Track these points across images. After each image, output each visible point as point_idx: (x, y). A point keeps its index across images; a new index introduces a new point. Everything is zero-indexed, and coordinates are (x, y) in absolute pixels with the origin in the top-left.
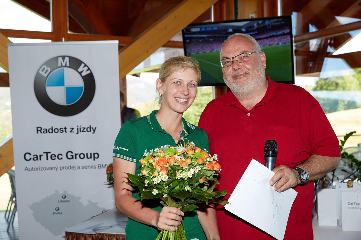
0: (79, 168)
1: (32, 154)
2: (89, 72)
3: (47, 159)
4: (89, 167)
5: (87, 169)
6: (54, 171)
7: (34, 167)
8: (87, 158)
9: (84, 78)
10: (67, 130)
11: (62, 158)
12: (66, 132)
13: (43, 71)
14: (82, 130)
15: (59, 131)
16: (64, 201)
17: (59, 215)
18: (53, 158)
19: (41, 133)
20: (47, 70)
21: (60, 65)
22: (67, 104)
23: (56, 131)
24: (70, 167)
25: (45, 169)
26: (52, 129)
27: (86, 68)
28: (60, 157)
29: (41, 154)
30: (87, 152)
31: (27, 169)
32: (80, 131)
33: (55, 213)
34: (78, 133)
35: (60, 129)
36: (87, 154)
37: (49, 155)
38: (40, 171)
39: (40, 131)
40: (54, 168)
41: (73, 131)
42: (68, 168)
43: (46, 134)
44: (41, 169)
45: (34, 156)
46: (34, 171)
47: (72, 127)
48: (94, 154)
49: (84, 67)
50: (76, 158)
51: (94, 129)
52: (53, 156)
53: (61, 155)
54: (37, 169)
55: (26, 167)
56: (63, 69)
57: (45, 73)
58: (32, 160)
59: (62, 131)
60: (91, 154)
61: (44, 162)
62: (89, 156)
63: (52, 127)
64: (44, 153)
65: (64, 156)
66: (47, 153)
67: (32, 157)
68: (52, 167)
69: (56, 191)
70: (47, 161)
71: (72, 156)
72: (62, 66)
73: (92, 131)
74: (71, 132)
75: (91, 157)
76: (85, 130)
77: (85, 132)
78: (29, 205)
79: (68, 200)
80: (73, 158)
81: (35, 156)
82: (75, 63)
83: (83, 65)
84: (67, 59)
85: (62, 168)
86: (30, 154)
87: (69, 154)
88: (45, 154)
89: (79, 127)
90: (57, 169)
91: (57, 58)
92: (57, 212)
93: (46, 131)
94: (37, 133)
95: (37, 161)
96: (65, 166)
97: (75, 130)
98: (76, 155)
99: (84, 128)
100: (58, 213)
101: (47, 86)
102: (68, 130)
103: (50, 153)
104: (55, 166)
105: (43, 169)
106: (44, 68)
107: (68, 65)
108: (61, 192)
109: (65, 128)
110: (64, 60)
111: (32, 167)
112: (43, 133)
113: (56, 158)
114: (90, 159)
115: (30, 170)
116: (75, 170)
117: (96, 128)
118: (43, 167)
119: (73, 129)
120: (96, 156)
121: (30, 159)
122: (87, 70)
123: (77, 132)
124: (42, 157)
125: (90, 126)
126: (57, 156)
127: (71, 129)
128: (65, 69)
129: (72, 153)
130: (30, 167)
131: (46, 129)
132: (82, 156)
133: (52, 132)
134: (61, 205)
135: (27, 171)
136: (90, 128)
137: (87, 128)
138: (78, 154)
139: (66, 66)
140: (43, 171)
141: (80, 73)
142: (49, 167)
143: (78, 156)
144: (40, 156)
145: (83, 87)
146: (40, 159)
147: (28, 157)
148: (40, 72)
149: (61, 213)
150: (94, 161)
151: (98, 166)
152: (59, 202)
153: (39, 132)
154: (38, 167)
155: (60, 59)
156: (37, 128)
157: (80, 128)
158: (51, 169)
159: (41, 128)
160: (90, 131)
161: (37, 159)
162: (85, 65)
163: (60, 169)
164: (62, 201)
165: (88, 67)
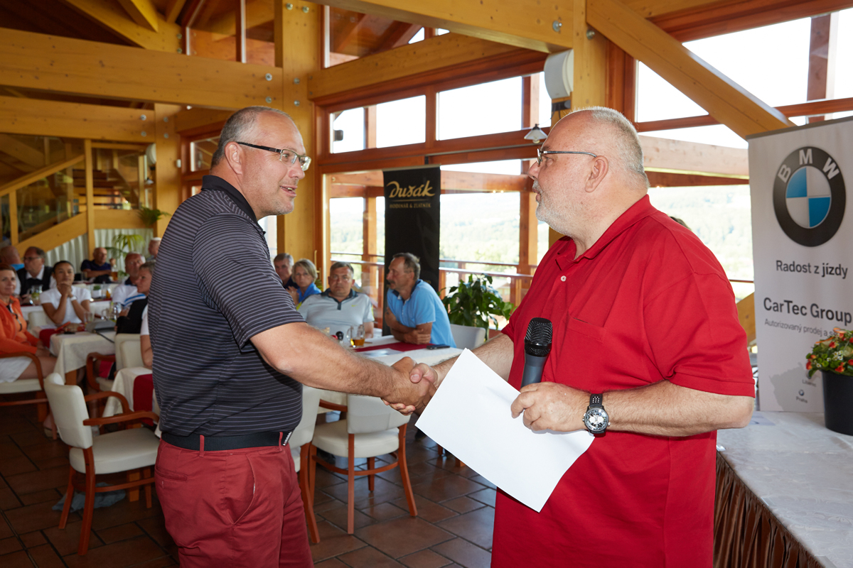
0: (826, 333)
1: (773, 301)
2: (837, 171)
3: (789, 312)
6: (796, 331)
7: (774, 321)
8: (836, 318)
9: (831, 183)
10: (811, 270)
11: (805, 314)
12: (810, 272)
13: (782, 173)
14: (829, 270)
15: (803, 269)
16: (809, 383)
17: (804, 403)
18: (796, 311)
19: (782, 269)
20: (787, 172)
21: (801, 163)
22: (811, 226)
23: (799, 268)
24: (816, 330)
25: (786, 326)
26: (794, 265)
27: (833, 166)
31: (767, 322)
32: (827, 273)
34: (823, 276)
35: (803, 267)
36: (837, 312)
37: (791, 305)
38: (782, 328)
39: (780, 266)
40: (797, 328)
41: (818, 271)
42: (813, 330)
43: (788, 272)
44: (782, 325)
46: (775, 327)
47: (817, 265)
48: (846, 314)
49: (831, 163)
50: (822, 317)
51: (845, 270)
52: (796, 308)
53: (806, 308)
54: (778, 325)
56: (806, 169)
57: (785, 176)
58: (772, 309)
59: (805, 270)
60: (842, 314)
61: (785, 316)
62: (839, 318)
63: (794, 262)
64: (785, 301)
65: (808, 311)
66: (789, 302)
67: (773, 306)
68: (794, 325)
69: (799, 363)
70: (789, 314)
71: (818, 312)
72: (804, 165)
73: (843, 275)
74: (816, 272)
75: (841, 320)
76: (833, 272)
77: (832, 274)
78: (770, 377)
79: (814, 383)
80: (817, 316)
81: (776, 305)
82: (820, 158)
83: (829, 160)
84: (810, 151)
86: (770, 300)
87: (814, 309)
88: (786, 304)
89: (825, 266)
90: (800, 329)
91: (797, 152)
92: (801, 397)
93: (787, 268)
94: (777, 269)
95: (777, 312)
96: (809, 326)
97: (820, 270)
98: (822, 311)
99: (833, 268)
100: (802, 400)
101: (788, 197)
102: (813, 269)
103: (791, 302)
104: (797, 325)
105: (784, 326)
106: (784, 169)
107: (811, 162)
109: (809, 266)
110: (806, 154)
111: (772, 321)
112: (784, 271)
113: (799, 312)
114: (840, 322)
115: (771, 324)
117: (847, 269)
118: (784, 323)
119: (818, 267)
120: (848, 318)
122: (835, 169)
123: (822, 274)
124: (783, 307)
125: (840, 265)
126: (800, 308)
127: (816, 268)
128: (808, 168)
129: (817, 307)
130: (770, 319)
131: (787, 265)
132: (830, 315)
133: (794, 270)
134: (806, 389)
135: (767, 325)
136: (840, 269)
137: (837, 268)
138: (824, 310)
139: (809, 164)
140: (785, 329)
141: (826, 174)
142: (791, 324)
143: (824, 313)
144: (782, 305)
145: (829, 198)
146: (781, 311)
147: (769, 304)
148: (780, 175)
149: (806, 402)
150: (845, 326)
152: (803, 381)
153: (779, 268)
154: (780, 321)
155: (802, 152)
156: (778, 262)
157: (827, 268)
158: (794, 328)
159: (781, 263)
160: (840, 274)
161: (777, 310)
162: (833, 161)
163: (805, 331)
164: (806, 382)
165: (836, 163)
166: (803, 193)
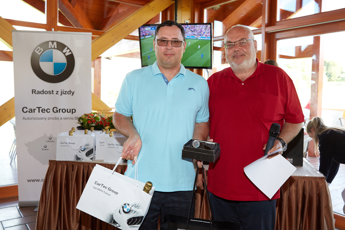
0: (61, 119)
1: (28, 108)
2: (70, 53)
3: (39, 112)
4: (69, 118)
5: (67, 120)
6: (44, 120)
7: (29, 117)
8: (68, 112)
9: (67, 57)
10: (53, 93)
11: (49, 112)
12: (53, 94)
13: (37, 50)
14: (64, 92)
15: (48, 93)
16: (50, 141)
17: (46, 151)
18: (43, 111)
19: (35, 93)
20: (41, 50)
21: (50, 47)
22: (54, 74)
23: (46, 92)
24: (55, 118)
25: (37, 119)
26: (43, 91)
27: (69, 50)
28: (48, 111)
29: (35, 109)
30: (67, 108)
31: (24, 118)
32: (63, 94)
33: (44, 150)
34: (61, 95)
35: (49, 92)
36: (67, 109)
37: (41, 109)
38: (34, 120)
39: (35, 92)
40: (43, 118)
41: (58, 93)
42: (54, 119)
43: (39, 94)
44: (34, 119)
45: (29, 109)
46: (29, 120)
48: (72, 110)
50: (59, 112)
51: (73, 92)
52: (43, 110)
53: (49, 109)
54: (32, 119)
55: (24, 117)
56: (52, 50)
57: (39, 52)
58: (28, 112)
59: (50, 93)
60: (70, 110)
61: (36, 114)
62: (69, 111)
63: (43, 90)
64: (37, 108)
65: (51, 110)
66: (39, 108)
67: (28, 110)
68: (42, 117)
69: (45, 134)
70: (39, 113)
71: (57, 110)
72: (51, 48)
73: (71, 94)
74: (57, 94)
75: (70, 112)
76: (67, 93)
77: (66, 94)
78: (25, 144)
79: (53, 141)
80: (57, 112)
81: (31, 110)
82: (61, 46)
83: (66, 48)
84: (55, 43)
85: (50, 118)
86: (27, 108)
87: (55, 109)
88: (38, 109)
89: (62, 91)
90: (46, 119)
91: (48, 42)
92: (45, 148)
93: (39, 93)
94: (32, 93)
95: (31, 113)
96: (52, 117)
98: (59, 110)
99: (66, 92)
100: (45, 150)
101: (40, 61)
102: (55, 92)
103: (41, 107)
104: (44, 117)
105: (35, 119)
106: (39, 49)
107: (56, 47)
108: (48, 135)
109: (53, 91)
110: (53, 44)
111: (28, 117)
112: (36, 94)
113: (46, 111)
114: (69, 113)
115: (27, 119)
116: (59, 120)
117: (74, 92)
118: (36, 117)
119: (58, 92)
120: (74, 111)
121: (27, 111)
122: (69, 52)
123: (61, 94)
124: (35, 110)
125: (70, 90)
126: (46, 110)
127: (57, 92)
128: (54, 50)
129: (57, 108)
130: (26, 117)
131: (39, 91)
132: (64, 111)
133: (43, 93)
134: (48, 144)
135: (24, 120)
136: (70, 92)
138: (61, 109)
139: (54, 48)
140: (36, 120)
141: (64, 54)
142: (40, 117)
143: (61, 111)
144: (34, 110)
145: (66, 63)
146: (34, 112)
147: (25, 110)
148: (36, 51)
149: (48, 150)
150: (72, 115)
151: (75, 118)
152: (46, 142)
153: (34, 93)
154: (32, 117)
155: (50, 43)
156: (32, 90)
157: (63, 92)
158: (42, 119)
159: (35, 90)
160: (70, 94)
161: (32, 112)
162: (68, 48)
163: (48, 119)
164: (48, 141)
165: (70, 49)
166: (51, 60)
